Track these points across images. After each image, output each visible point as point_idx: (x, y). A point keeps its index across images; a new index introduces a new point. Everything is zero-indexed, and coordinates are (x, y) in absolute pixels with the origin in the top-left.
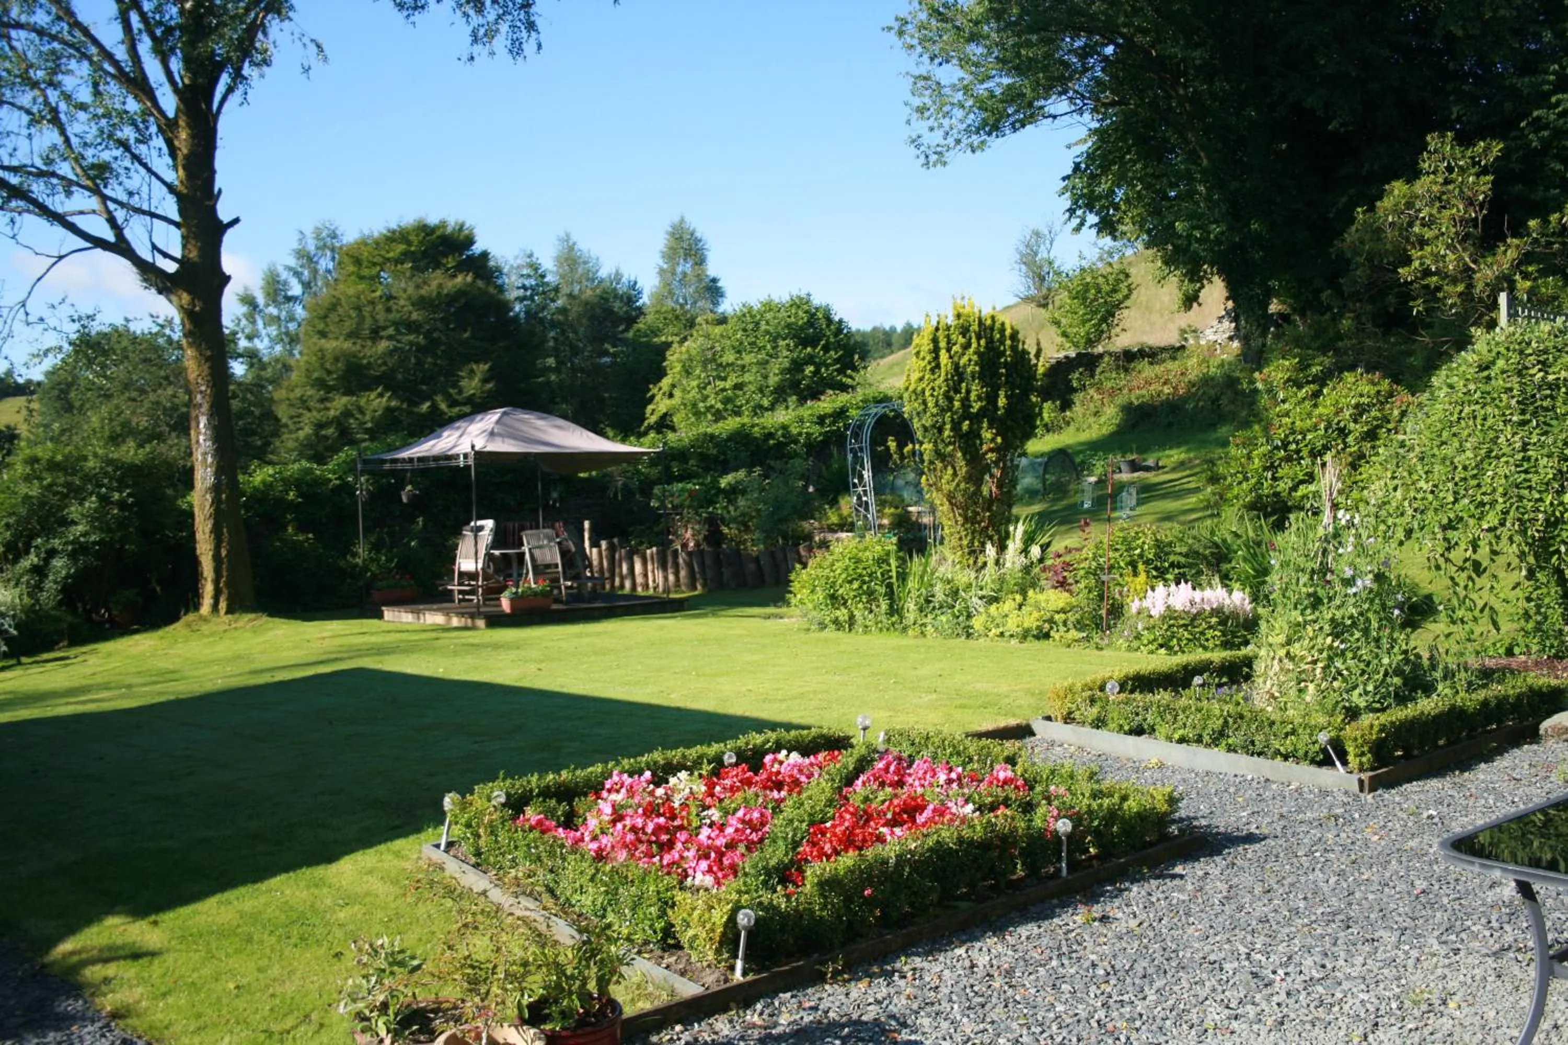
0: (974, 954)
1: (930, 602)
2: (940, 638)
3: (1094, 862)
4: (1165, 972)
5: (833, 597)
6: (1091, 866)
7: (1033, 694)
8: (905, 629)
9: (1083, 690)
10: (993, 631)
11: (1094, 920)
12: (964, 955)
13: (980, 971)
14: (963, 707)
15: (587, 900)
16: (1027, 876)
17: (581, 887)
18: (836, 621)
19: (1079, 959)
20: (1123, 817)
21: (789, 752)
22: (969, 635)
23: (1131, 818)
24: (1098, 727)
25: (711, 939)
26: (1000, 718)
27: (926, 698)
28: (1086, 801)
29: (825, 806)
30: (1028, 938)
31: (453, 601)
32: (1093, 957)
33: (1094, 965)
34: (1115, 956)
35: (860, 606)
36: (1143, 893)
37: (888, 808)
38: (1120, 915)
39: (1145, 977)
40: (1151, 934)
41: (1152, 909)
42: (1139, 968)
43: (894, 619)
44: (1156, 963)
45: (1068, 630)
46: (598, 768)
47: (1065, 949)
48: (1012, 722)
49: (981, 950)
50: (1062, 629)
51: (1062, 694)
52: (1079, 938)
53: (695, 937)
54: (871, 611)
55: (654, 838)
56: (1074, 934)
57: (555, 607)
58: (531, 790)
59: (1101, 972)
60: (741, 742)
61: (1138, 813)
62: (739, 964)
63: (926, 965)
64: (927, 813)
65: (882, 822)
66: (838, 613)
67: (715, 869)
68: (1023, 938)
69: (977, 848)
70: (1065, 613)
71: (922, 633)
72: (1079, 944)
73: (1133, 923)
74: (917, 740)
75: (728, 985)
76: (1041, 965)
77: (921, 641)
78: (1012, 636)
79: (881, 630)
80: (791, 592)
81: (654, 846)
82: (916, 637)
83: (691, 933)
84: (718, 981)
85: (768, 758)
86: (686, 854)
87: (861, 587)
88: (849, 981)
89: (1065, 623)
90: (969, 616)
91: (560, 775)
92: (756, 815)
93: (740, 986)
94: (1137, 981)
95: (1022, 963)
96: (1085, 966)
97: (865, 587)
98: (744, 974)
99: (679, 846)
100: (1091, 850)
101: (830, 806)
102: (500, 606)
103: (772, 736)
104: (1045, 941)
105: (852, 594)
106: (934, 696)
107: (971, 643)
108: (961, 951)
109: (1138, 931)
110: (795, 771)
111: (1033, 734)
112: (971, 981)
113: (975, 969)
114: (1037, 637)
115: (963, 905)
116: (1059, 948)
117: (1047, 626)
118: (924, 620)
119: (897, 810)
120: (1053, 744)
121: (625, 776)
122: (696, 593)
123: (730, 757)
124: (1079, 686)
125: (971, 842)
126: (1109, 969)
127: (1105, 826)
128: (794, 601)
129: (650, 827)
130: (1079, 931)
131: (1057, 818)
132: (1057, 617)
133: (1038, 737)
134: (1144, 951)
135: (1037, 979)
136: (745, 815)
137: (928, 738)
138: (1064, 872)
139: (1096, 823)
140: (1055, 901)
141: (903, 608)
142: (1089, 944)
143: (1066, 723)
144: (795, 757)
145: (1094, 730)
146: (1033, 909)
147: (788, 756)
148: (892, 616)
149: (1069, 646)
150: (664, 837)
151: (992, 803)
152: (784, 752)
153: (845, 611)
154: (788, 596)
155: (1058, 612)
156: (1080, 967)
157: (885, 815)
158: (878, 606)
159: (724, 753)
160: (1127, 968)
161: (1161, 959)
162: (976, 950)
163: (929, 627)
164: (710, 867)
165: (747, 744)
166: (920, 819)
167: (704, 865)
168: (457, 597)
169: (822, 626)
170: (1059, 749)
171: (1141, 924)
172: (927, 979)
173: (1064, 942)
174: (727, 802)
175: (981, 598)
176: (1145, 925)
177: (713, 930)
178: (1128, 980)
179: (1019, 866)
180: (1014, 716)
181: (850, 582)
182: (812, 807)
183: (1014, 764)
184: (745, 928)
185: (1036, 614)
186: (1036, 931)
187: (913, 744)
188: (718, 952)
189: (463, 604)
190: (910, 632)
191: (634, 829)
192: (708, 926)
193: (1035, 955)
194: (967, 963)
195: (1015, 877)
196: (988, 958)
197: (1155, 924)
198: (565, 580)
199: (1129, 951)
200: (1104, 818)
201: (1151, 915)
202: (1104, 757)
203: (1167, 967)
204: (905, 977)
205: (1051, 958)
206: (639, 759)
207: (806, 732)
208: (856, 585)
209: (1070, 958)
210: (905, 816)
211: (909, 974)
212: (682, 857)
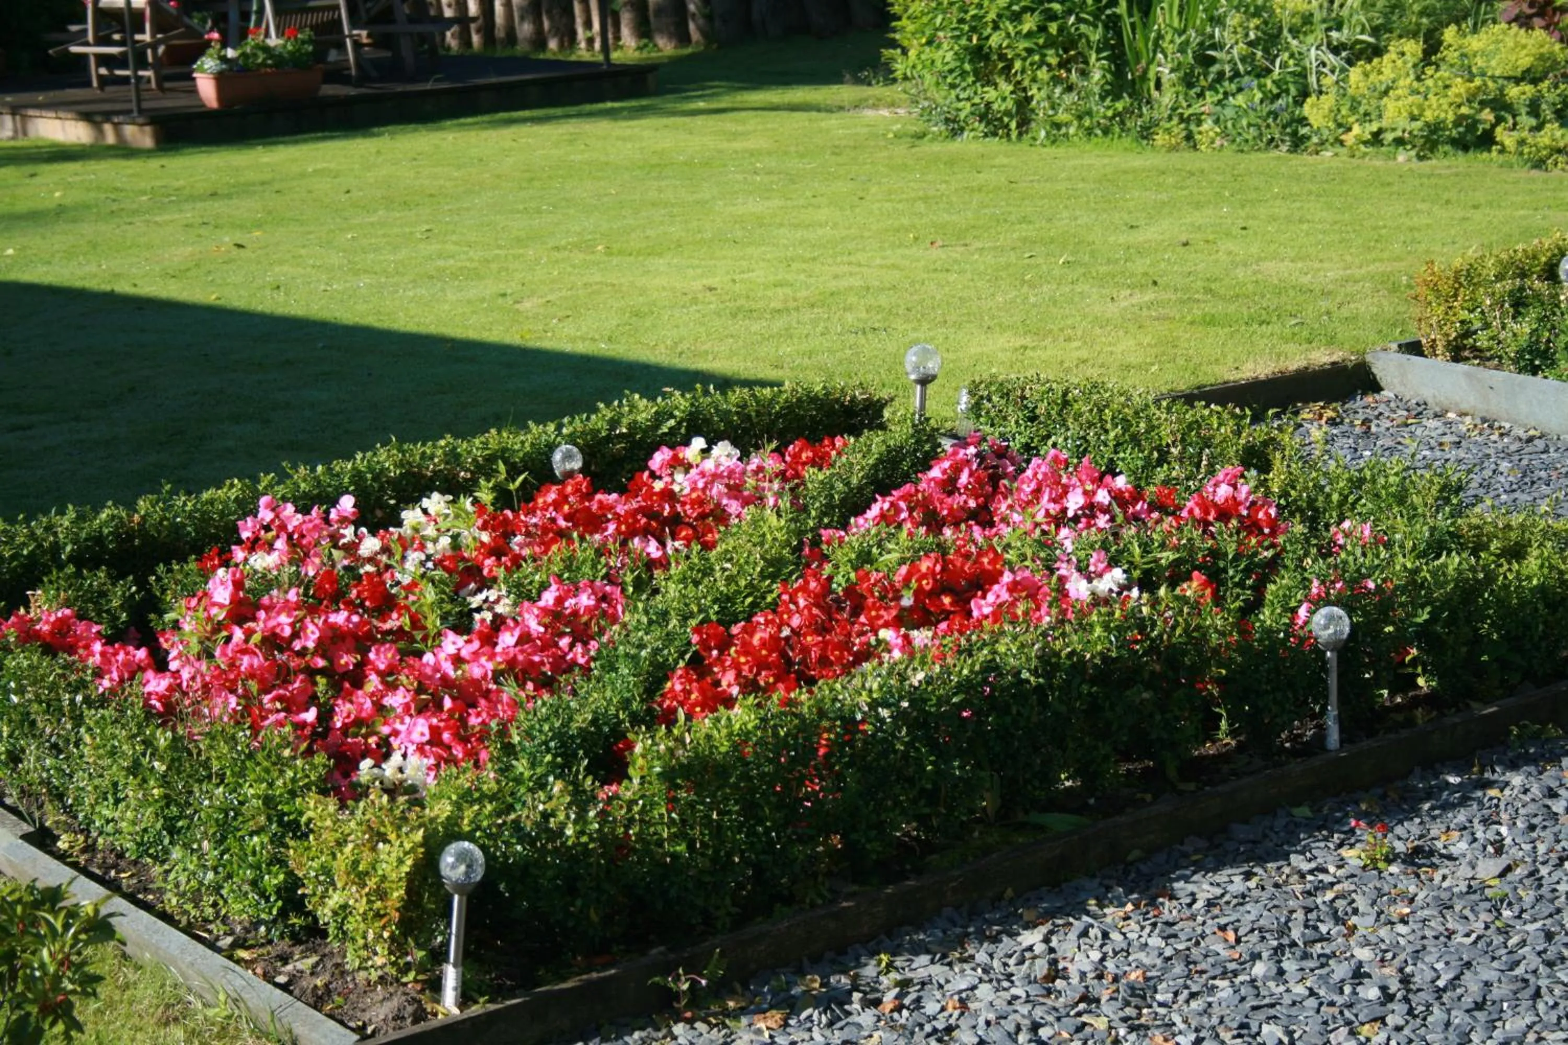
0: (1066, 944)
1: (1213, 61)
2: (1229, 149)
3: (1419, 712)
4: (1537, 994)
5: (979, 54)
6: (1410, 722)
7: (1394, 289)
8: (1146, 133)
9: (1500, 277)
10: (1356, 130)
11: (1390, 859)
12: (1040, 948)
13: (1069, 989)
14: (1210, 321)
15: (125, 817)
16: (1240, 747)
17: (115, 785)
18: (985, 115)
19: (1324, 959)
20: (1501, 603)
21: (711, 443)
22: (1298, 143)
23: (1523, 604)
24: (1534, 371)
25: (378, 916)
26: (1291, 348)
27: (1128, 300)
28: (1406, 562)
29: (763, 576)
30: (1210, 904)
31: (88, 84)
32: (1364, 954)
33: (1359, 975)
34: (1417, 955)
35: (1043, 74)
36: (1536, 791)
37: (907, 580)
38: (1461, 847)
39: (1479, 1006)
40: (1528, 896)
41: (1548, 834)
42: (1472, 985)
43: (1119, 106)
44: (1519, 971)
45: (1539, 128)
46: (232, 490)
47: (1296, 933)
48: (1321, 357)
49: (1084, 934)
50: (1527, 121)
51: (1445, 288)
52: (1341, 904)
53: (344, 910)
54: (1070, 89)
55: (321, 663)
56: (1330, 895)
57: (329, 90)
58: (56, 548)
59: (1373, 993)
60: (599, 420)
61: (1542, 589)
62: (451, 976)
63: (938, 971)
64: (998, 593)
65: (887, 616)
66: (991, 94)
67: (446, 736)
68: (1199, 904)
69: (1093, 681)
70: (1535, 81)
71: (1189, 137)
72: (1338, 920)
73: (1488, 868)
74: (1042, 409)
75: (422, 1027)
76: (1224, 975)
77: (1186, 159)
78: (1399, 142)
79: (1089, 132)
80: (894, 44)
81: (321, 681)
82: (1173, 148)
83: (335, 899)
84: (399, 1017)
85: (659, 458)
86: (388, 701)
87: (1042, 29)
88: (736, 1015)
89: (1534, 108)
90: (1304, 94)
91: (132, 507)
92: (585, 600)
93: (451, 1029)
94: (1459, 1017)
95: (1179, 968)
96: (1336, 977)
97: (1053, 28)
98: (465, 999)
99: (373, 682)
100: (1421, 681)
101: (773, 577)
102: (194, 91)
103: (680, 402)
104: (1251, 912)
105: (1023, 44)
106: (1150, 295)
107: (1303, 161)
108: (1032, 938)
109: (1497, 888)
110: (718, 488)
111: (1374, 386)
112: (1038, 1013)
113: (1059, 984)
114: (1462, 145)
115: (1058, 821)
116: (1284, 930)
117: (1487, 115)
118: (1196, 108)
119: (927, 585)
120: (1419, 411)
121: (290, 509)
122: (689, 50)
123: (568, 457)
124: (1490, 269)
125: (1078, 665)
126: (1394, 986)
127: (1449, 623)
128: (900, 67)
129: (311, 637)
130: (1346, 886)
131: (1318, 603)
132: (1512, 92)
133: (1387, 394)
134: (1498, 940)
135: (1206, 1011)
136: (560, 601)
137: (1066, 403)
138: (1334, 737)
139: (1424, 616)
140: (1303, 812)
141: (1144, 77)
142: (1363, 923)
143: (1456, 359)
144: (725, 453)
145: (1526, 378)
146: (1240, 831)
147: (706, 452)
148: (1117, 97)
149: (1539, 164)
150: (347, 660)
151: (1176, 563)
152: (699, 443)
153: (1006, 88)
154: (887, 53)
155: (1517, 81)
156: (1324, 979)
157: (898, 598)
158: (1084, 74)
159: (551, 447)
160: (1441, 983)
161: (1534, 962)
162: (1073, 935)
163: (1208, 125)
164: (435, 732)
165: (614, 423)
166: (983, 606)
167: (420, 729)
168: (98, 72)
169: (955, 128)
170: (1432, 423)
171: (1508, 869)
172: (931, 1007)
173: (1299, 915)
174: (528, 568)
175: (1336, 50)
176: (1519, 872)
177: (382, 894)
178: (1438, 1014)
179: (1224, 724)
180: (1331, 341)
181: (1016, 18)
182: (730, 580)
183: (1265, 467)
184: (460, 887)
185: (1460, 87)
186: (1238, 885)
187: (1033, 418)
188: (397, 946)
189: (110, 89)
190: (1160, 138)
191: (273, 641)
192: (372, 883)
193: (1219, 947)
194: (1041, 968)
195: (1209, 749)
196: (1096, 955)
197: (1544, 871)
198: (354, 24)
199: (1458, 939)
200: (1447, 602)
201: (1542, 848)
202: (1540, 444)
203: (1543, 983)
204: (877, 1003)
205: (1256, 957)
206: (337, 466)
207: (767, 392)
208: (1029, 23)
209: (1306, 956)
210: (947, 600)
211: (889, 998)
212: (379, 708)
